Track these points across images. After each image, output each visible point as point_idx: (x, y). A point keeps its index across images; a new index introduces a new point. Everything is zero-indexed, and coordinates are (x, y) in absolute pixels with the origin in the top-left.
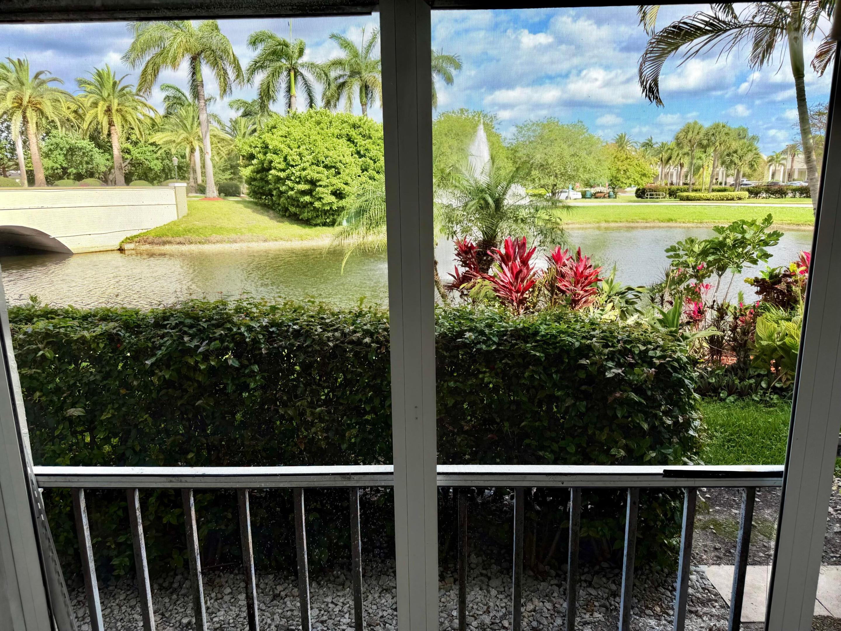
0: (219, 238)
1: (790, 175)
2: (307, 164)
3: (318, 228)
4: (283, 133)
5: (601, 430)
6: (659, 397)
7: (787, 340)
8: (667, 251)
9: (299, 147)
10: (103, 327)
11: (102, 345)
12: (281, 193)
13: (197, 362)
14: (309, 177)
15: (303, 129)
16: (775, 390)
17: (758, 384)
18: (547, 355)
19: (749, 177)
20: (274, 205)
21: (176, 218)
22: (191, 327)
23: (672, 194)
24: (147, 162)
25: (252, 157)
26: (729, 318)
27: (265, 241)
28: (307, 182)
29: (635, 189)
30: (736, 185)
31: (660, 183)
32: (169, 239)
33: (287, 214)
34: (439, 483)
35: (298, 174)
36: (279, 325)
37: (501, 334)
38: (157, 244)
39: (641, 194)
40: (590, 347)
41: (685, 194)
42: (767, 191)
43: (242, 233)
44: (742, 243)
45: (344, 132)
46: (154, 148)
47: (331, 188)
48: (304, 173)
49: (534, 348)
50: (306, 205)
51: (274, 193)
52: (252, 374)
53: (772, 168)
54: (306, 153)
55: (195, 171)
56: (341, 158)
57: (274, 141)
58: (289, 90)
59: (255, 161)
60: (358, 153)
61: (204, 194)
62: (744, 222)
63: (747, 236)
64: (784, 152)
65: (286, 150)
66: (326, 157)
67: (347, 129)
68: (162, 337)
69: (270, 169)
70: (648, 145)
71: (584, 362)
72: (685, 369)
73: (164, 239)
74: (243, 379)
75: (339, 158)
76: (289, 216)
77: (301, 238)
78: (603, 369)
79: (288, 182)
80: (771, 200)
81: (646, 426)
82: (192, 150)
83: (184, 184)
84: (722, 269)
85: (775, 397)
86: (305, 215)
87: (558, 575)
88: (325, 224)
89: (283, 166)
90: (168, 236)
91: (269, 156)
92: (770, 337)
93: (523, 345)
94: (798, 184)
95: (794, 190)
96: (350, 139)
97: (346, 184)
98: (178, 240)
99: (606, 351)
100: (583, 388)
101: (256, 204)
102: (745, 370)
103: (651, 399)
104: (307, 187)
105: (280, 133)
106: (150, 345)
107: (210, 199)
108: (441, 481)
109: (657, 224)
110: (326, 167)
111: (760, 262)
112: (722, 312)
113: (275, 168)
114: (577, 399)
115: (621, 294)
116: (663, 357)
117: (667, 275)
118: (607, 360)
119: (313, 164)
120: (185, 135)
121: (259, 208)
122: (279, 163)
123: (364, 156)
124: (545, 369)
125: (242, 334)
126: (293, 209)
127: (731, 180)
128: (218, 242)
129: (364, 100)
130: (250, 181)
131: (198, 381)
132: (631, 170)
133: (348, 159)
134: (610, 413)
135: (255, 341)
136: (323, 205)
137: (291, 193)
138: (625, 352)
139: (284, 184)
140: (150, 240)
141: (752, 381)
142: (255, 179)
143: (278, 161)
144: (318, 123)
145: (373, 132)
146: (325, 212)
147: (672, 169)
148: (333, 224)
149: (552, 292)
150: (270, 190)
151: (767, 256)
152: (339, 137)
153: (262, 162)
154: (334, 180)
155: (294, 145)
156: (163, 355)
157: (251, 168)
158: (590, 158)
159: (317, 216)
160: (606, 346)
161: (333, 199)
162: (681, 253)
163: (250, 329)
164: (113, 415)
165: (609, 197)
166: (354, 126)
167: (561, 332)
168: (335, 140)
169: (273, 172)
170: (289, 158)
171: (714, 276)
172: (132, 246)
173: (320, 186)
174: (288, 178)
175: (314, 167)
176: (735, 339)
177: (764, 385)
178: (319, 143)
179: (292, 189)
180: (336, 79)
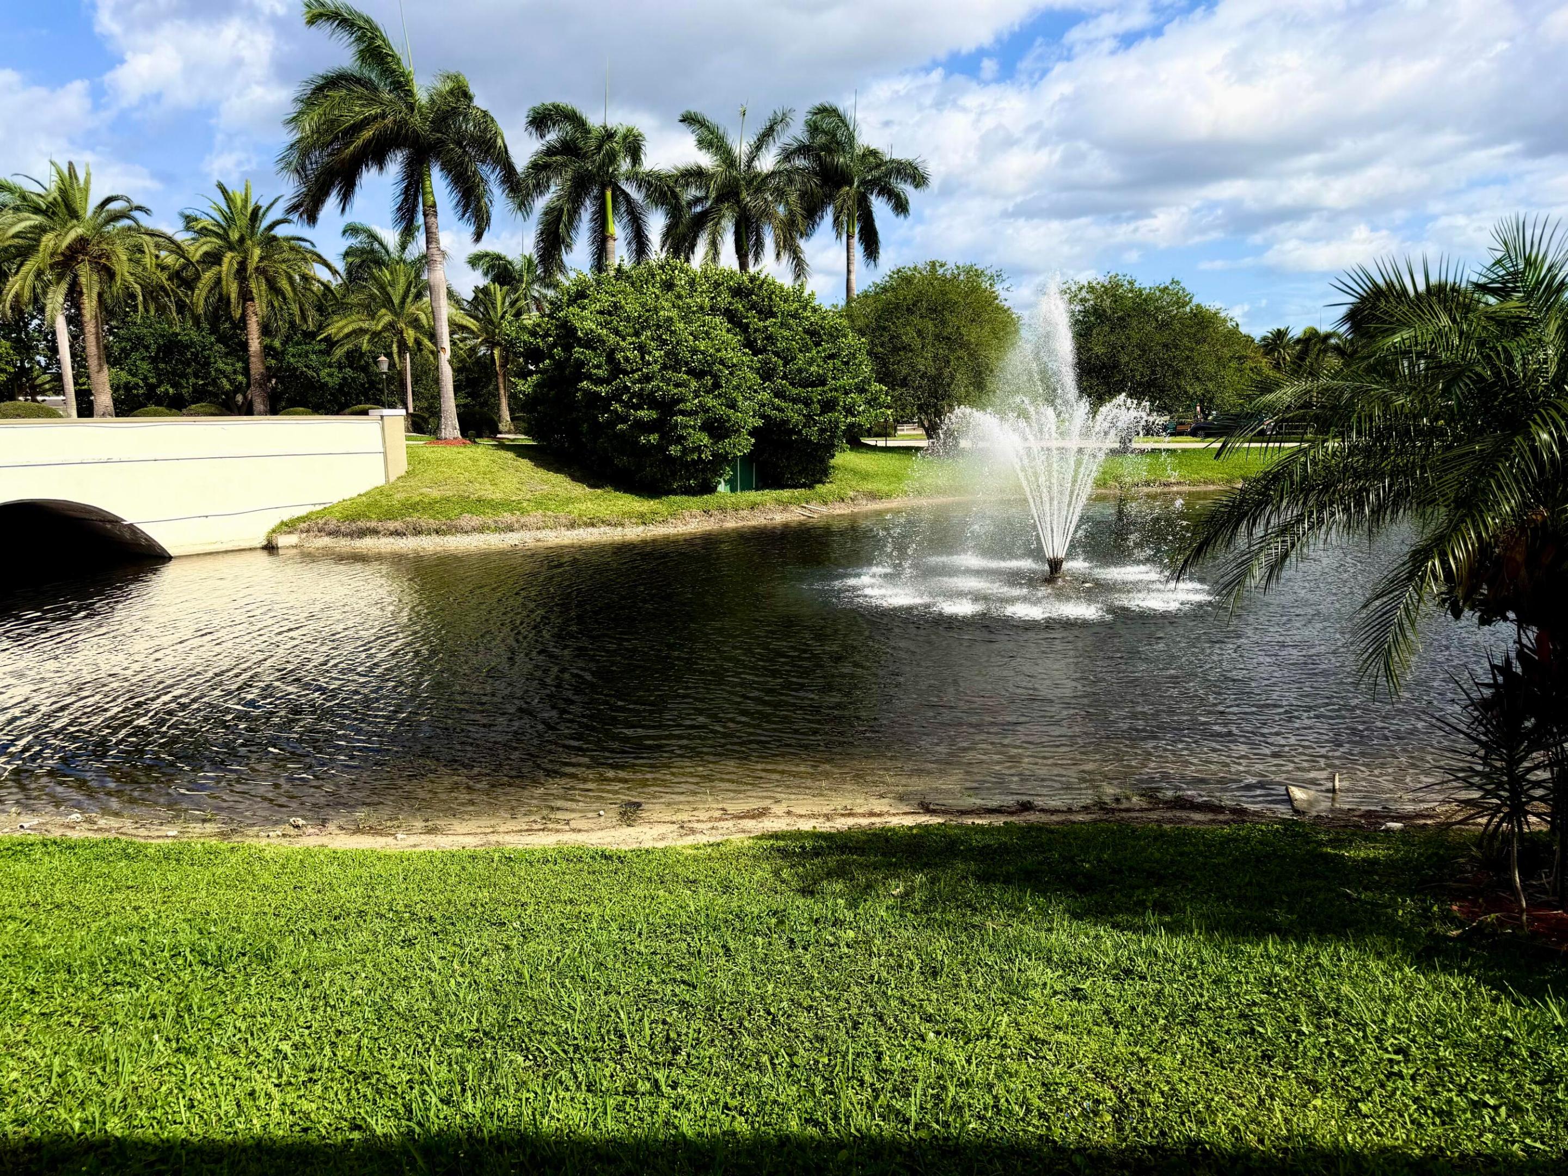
0: (476, 521)
2: (655, 368)
3: (674, 498)
4: (604, 306)
9: (637, 333)
12: (600, 428)
14: (658, 394)
15: (642, 298)
20: (582, 452)
21: (384, 481)
24: (311, 373)
25: (538, 355)
27: (571, 526)
28: (649, 400)
32: (373, 524)
33: (611, 471)
35: (636, 387)
38: (345, 535)
43: (523, 512)
45: (721, 304)
47: (701, 417)
48: (649, 387)
50: (650, 452)
51: (585, 427)
54: (650, 344)
56: (722, 354)
57: (587, 322)
58: (601, 223)
59: (545, 364)
60: (753, 344)
61: (435, 432)
65: (612, 340)
66: (693, 353)
67: (725, 299)
69: (579, 379)
73: (361, 524)
75: (717, 356)
77: (643, 519)
79: (616, 406)
82: (403, 348)
86: (648, 472)
88: (687, 490)
89: (605, 372)
90: (369, 519)
91: (576, 353)
96: (736, 319)
97: (732, 406)
98: (392, 525)
104: (653, 415)
105: (596, 306)
107: (447, 442)
110: (693, 372)
113: (589, 377)
119: (666, 367)
120: (388, 318)
121: (551, 458)
122: (598, 367)
123: (765, 350)
126: (622, 461)
128: (474, 529)
129: (744, 246)
133: (736, 358)
136: (686, 451)
137: (621, 427)
139: (606, 409)
140: (332, 526)
142: (544, 401)
143: (595, 362)
145: (777, 304)
146: (689, 466)
148: (705, 489)
152: (714, 310)
153: (561, 366)
154: (710, 401)
155: (627, 329)
159: (673, 475)
161: (704, 438)
168: (705, 318)
169: (584, 384)
170: (617, 355)
172: (293, 539)
173: (681, 412)
174: (616, 396)
175: (669, 374)
178: (678, 325)
179: (624, 419)
180: (689, 205)
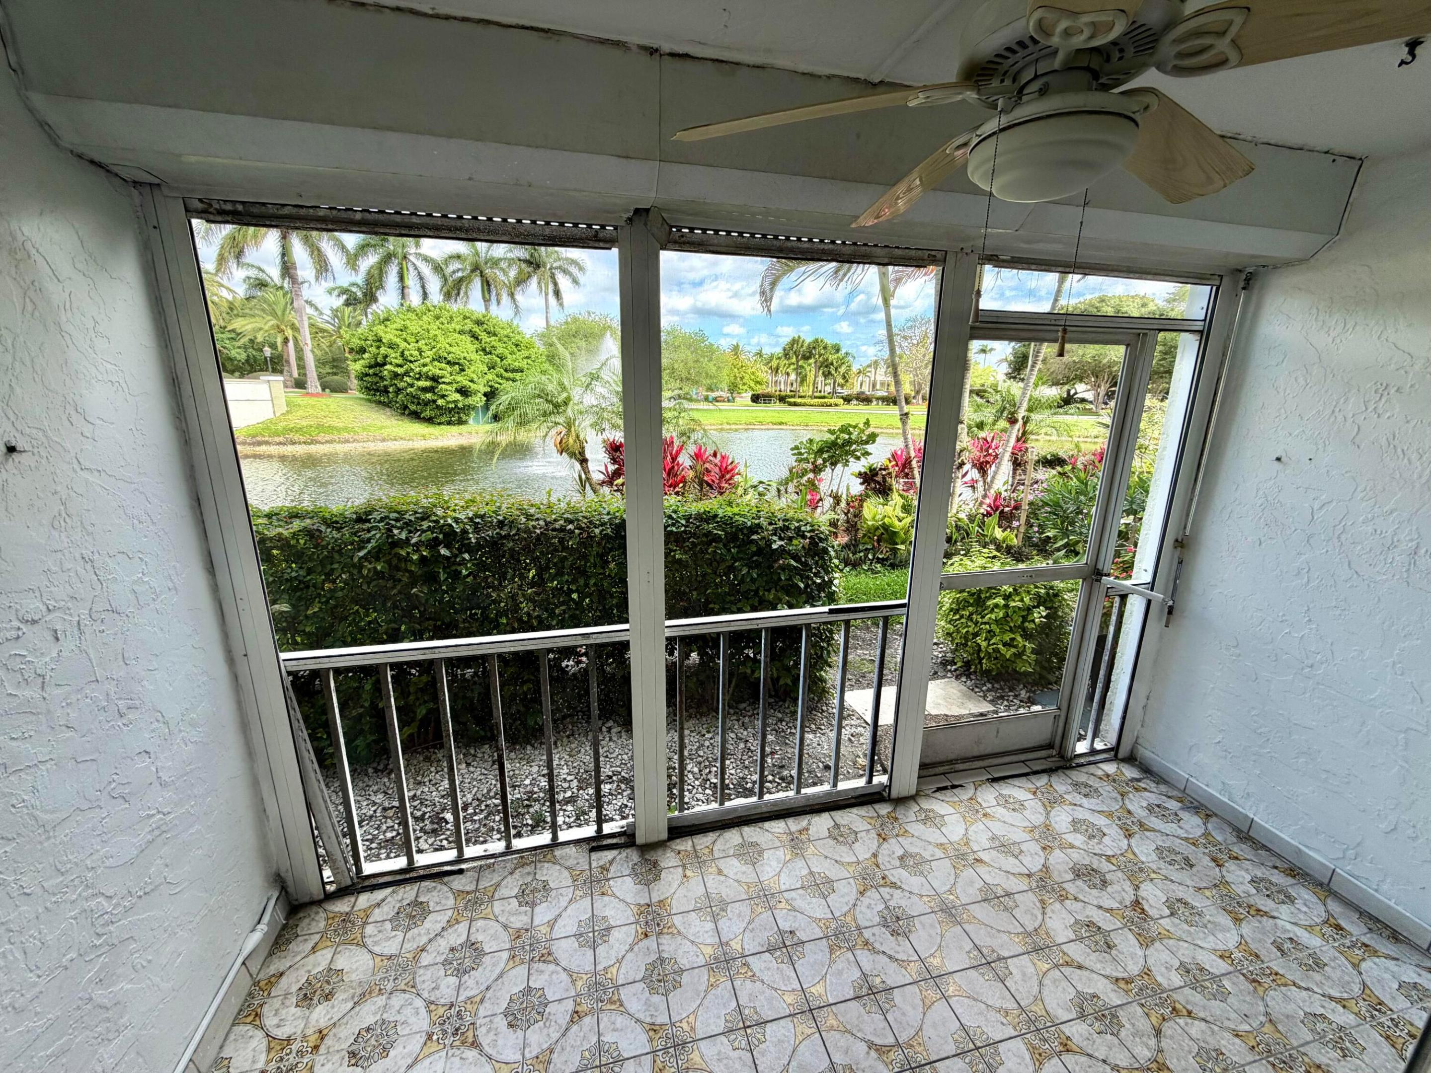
0: (328, 438)
1: (874, 386)
2: (428, 360)
3: (442, 427)
4: (399, 326)
5: (769, 591)
6: (810, 562)
7: (886, 520)
8: (792, 449)
9: (417, 342)
10: (297, 525)
11: (302, 542)
12: (398, 391)
13: (408, 553)
14: (430, 373)
15: (421, 323)
16: (879, 561)
17: (866, 556)
18: (726, 533)
19: (842, 386)
20: (390, 402)
21: (272, 416)
22: (397, 520)
23: (782, 399)
24: (225, 351)
25: (362, 350)
26: (843, 504)
27: (384, 440)
28: (428, 378)
29: (750, 395)
30: (834, 393)
31: (770, 390)
32: (266, 439)
33: (407, 412)
34: (667, 635)
35: (418, 370)
36: (482, 517)
37: (688, 518)
38: (250, 444)
39: (756, 399)
40: (759, 526)
41: (792, 400)
42: (857, 399)
43: (355, 433)
44: (849, 442)
45: (467, 328)
46: (233, 335)
47: (455, 386)
48: (425, 369)
49: (714, 528)
50: (427, 403)
51: (391, 389)
52: (463, 562)
53: (860, 379)
54: (424, 348)
55: (288, 362)
56: (466, 354)
57: (389, 334)
58: (401, 278)
59: (366, 355)
60: (484, 350)
61: (305, 388)
62: (850, 425)
63: (853, 437)
64: (869, 366)
65: (403, 345)
66: (449, 353)
67: (469, 325)
68: (369, 531)
69: (384, 364)
70: (760, 354)
71: (755, 537)
72: (826, 539)
73: (259, 439)
74: (454, 568)
75: (463, 355)
76: (409, 415)
77: (424, 437)
78: (769, 543)
79: (406, 378)
80: (861, 407)
81: (802, 585)
82: (286, 341)
83: (280, 378)
84: (834, 464)
85: (878, 566)
86: (428, 413)
87: (736, 713)
88: (449, 423)
89: (400, 361)
90: (263, 435)
91: (383, 350)
92: (874, 519)
93: (705, 526)
94: (880, 394)
95: (878, 399)
96: (475, 337)
97: (472, 381)
98: (277, 439)
99: (771, 528)
100: (755, 558)
101: (369, 401)
102: (856, 546)
103: (805, 564)
104: (428, 384)
105: (394, 326)
106: (356, 539)
107: (312, 395)
108: (668, 633)
109: (771, 427)
110: (449, 363)
111: (862, 458)
112: (837, 499)
113: (391, 363)
114: (750, 568)
115: (754, 487)
116: (812, 531)
117: (791, 471)
118: (772, 535)
119: (434, 360)
120: (274, 322)
121: (374, 405)
122: (396, 358)
123: (490, 353)
124: (725, 545)
125: (450, 525)
126: (413, 407)
127: (828, 389)
128: (327, 442)
129: (487, 296)
130: (362, 377)
131: (411, 572)
132: (747, 377)
133: (474, 356)
134: (775, 577)
135: (464, 532)
136: (448, 402)
137: (409, 390)
138: (786, 528)
139: (402, 380)
141: (862, 554)
142: (367, 375)
143: (394, 357)
144: (437, 318)
145: (498, 330)
146: (450, 410)
147: (781, 378)
148: (461, 422)
149: (701, 485)
150: (386, 387)
151: (867, 454)
152: (461, 332)
153: (375, 357)
154: (459, 378)
155: (411, 339)
156: (373, 548)
157: (362, 362)
158: (711, 364)
159: (441, 415)
160: (770, 524)
161: (458, 396)
162: (803, 451)
163: (456, 520)
164: (321, 609)
165: (729, 401)
166: (479, 323)
167: (735, 514)
168: (457, 335)
169: (388, 367)
170: (406, 353)
171: (828, 470)
173: (444, 383)
174: (406, 373)
175: (436, 363)
176: (848, 521)
177: (870, 556)
178: (440, 338)
179: (412, 386)
180: (454, 272)
